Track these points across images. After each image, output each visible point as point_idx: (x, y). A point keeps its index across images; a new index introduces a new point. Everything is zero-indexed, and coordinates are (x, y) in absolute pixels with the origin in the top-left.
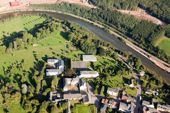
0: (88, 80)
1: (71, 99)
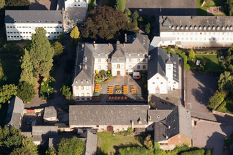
0: (193, 55)
1: (102, 128)
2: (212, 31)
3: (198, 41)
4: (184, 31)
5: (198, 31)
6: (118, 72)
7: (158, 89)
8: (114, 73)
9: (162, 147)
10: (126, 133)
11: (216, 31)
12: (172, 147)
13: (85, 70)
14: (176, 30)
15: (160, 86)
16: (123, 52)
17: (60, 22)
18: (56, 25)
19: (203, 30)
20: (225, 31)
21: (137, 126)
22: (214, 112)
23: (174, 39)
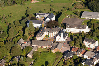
1: (40, 46)
2: (80, 28)
3: (76, 31)
4: (72, 28)
5: (76, 28)
6: (51, 36)
7: (58, 40)
8: (50, 36)
9: (52, 52)
10: (46, 48)
11: (81, 29)
12: (55, 52)
13: (40, 33)
14: (70, 28)
15: (59, 39)
16: (52, 30)
17: (41, 24)
18: (40, 24)
19: (77, 28)
20: (83, 29)
21: (49, 47)
22: (70, 46)
23: (69, 30)
